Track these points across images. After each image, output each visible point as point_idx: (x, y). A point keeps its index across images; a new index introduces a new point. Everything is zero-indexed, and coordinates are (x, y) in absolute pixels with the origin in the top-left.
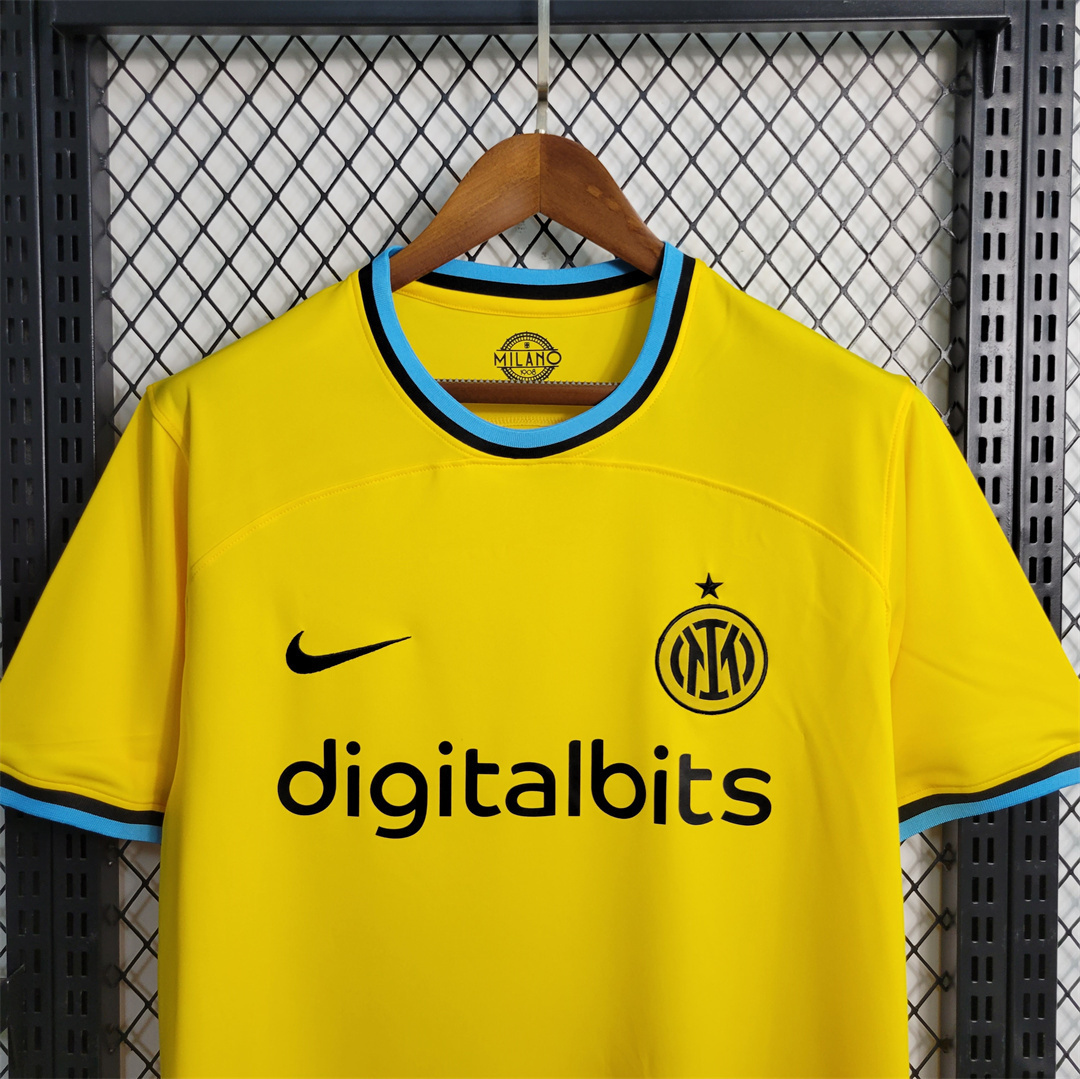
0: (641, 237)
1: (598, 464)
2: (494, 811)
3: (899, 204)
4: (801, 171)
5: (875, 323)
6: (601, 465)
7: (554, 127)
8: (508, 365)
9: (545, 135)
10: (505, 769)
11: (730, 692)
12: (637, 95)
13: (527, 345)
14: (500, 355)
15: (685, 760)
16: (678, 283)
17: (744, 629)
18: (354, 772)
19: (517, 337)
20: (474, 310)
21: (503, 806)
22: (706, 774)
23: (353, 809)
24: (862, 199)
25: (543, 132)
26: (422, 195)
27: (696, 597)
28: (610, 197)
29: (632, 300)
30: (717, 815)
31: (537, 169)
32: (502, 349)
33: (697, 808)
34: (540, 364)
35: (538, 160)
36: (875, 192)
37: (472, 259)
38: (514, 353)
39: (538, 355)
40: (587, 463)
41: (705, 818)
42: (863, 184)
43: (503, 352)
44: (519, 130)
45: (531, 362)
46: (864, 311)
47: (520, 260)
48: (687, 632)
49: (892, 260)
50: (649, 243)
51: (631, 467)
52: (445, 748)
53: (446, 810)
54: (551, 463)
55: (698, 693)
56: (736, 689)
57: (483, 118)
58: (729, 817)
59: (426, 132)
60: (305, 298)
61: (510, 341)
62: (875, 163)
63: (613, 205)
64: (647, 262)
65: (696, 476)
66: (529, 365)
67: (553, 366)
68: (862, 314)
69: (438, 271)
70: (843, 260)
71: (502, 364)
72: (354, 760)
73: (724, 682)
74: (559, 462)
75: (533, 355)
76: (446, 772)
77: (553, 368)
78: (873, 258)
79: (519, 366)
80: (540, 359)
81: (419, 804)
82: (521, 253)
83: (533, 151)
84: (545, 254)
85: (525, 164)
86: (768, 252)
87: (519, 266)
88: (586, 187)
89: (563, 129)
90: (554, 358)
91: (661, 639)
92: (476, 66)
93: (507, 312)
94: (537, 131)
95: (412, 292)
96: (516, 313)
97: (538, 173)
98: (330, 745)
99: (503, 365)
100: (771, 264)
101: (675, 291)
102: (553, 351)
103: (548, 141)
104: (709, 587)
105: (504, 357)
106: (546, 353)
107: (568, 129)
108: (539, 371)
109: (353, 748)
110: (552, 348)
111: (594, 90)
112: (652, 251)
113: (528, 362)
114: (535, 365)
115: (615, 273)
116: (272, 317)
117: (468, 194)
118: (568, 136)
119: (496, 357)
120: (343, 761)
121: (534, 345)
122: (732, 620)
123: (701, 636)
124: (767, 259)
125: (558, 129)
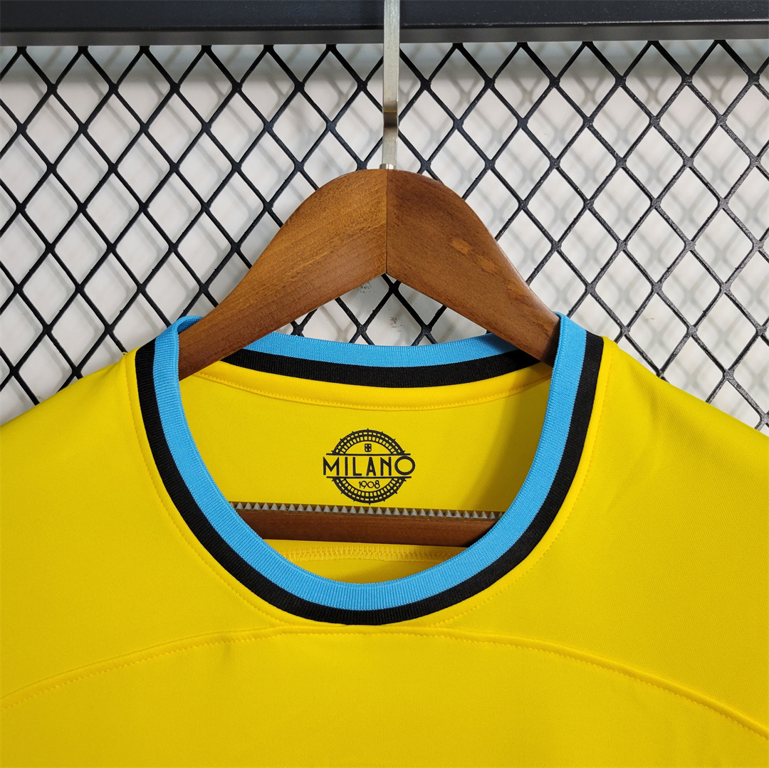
0: (526, 308)
1: (467, 638)
6: (473, 639)
7: (406, 162)
8: (342, 474)
9: (394, 171)
12: (514, 122)
13: (368, 448)
14: (331, 460)
16: (579, 373)
19: (355, 437)
20: (297, 400)
25: (391, 167)
26: (235, 247)
28: (483, 254)
29: (513, 389)
31: (383, 215)
32: (334, 453)
34: (386, 474)
35: (384, 204)
37: (298, 330)
38: (350, 459)
39: (383, 461)
40: (451, 635)
43: (335, 457)
44: (362, 165)
45: (373, 471)
47: (361, 330)
50: (537, 316)
51: (517, 644)
54: (398, 632)
57: (317, 150)
59: (244, 168)
60: (80, 376)
61: (345, 442)
63: (488, 265)
64: (535, 343)
65: (616, 663)
66: (371, 474)
67: (404, 477)
69: (250, 347)
71: (334, 473)
74: (410, 633)
75: (377, 461)
77: (403, 479)
79: (357, 476)
80: (386, 468)
82: (362, 321)
83: (377, 192)
84: (394, 320)
85: (366, 209)
86: (692, 323)
87: (360, 340)
88: (450, 240)
89: (418, 165)
90: (405, 466)
92: (309, 88)
93: (341, 402)
94: (382, 166)
95: (216, 375)
96: (353, 404)
97: (384, 222)
99: (335, 475)
101: (577, 384)
102: (404, 456)
103: (398, 180)
105: (337, 463)
106: (394, 459)
107: (425, 165)
108: (383, 483)
110: (402, 452)
111: (458, 116)
112: (541, 326)
113: (369, 471)
114: (378, 474)
115: (488, 352)
116: (36, 402)
117: (287, 248)
118: (426, 174)
119: (326, 463)
121: (377, 448)
124: (691, 333)
125: (413, 165)
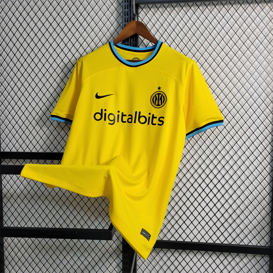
2: (125, 122)
3: (271, 29)
4: (255, 23)
5: (266, 49)
6: (145, 69)
10: (127, 116)
11: (161, 105)
15: (153, 115)
17: (164, 95)
18: (105, 114)
21: (127, 121)
22: (156, 118)
23: (105, 120)
24: (265, 28)
27: (157, 90)
30: (157, 124)
33: (154, 123)
35: (135, 25)
36: (267, 26)
40: (142, 68)
41: (155, 124)
42: (265, 25)
46: (265, 47)
48: (155, 95)
49: (270, 38)
52: (119, 112)
53: (118, 121)
55: (156, 105)
56: (162, 104)
58: (159, 124)
62: (267, 22)
63: (147, 32)
65: (159, 71)
68: (264, 47)
70: (261, 38)
72: (105, 112)
73: (160, 103)
76: (118, 115)
78: (266, 38)
81: (114, 120)
86: (248, 37)
91: (151, 96)
98: (102, 110)
100: (249, 39)
104: (159, 88)
109: (105, 110)
120: (104, 112)
122: (162, 93)
123: (157, 96)
124: (248, 38)
